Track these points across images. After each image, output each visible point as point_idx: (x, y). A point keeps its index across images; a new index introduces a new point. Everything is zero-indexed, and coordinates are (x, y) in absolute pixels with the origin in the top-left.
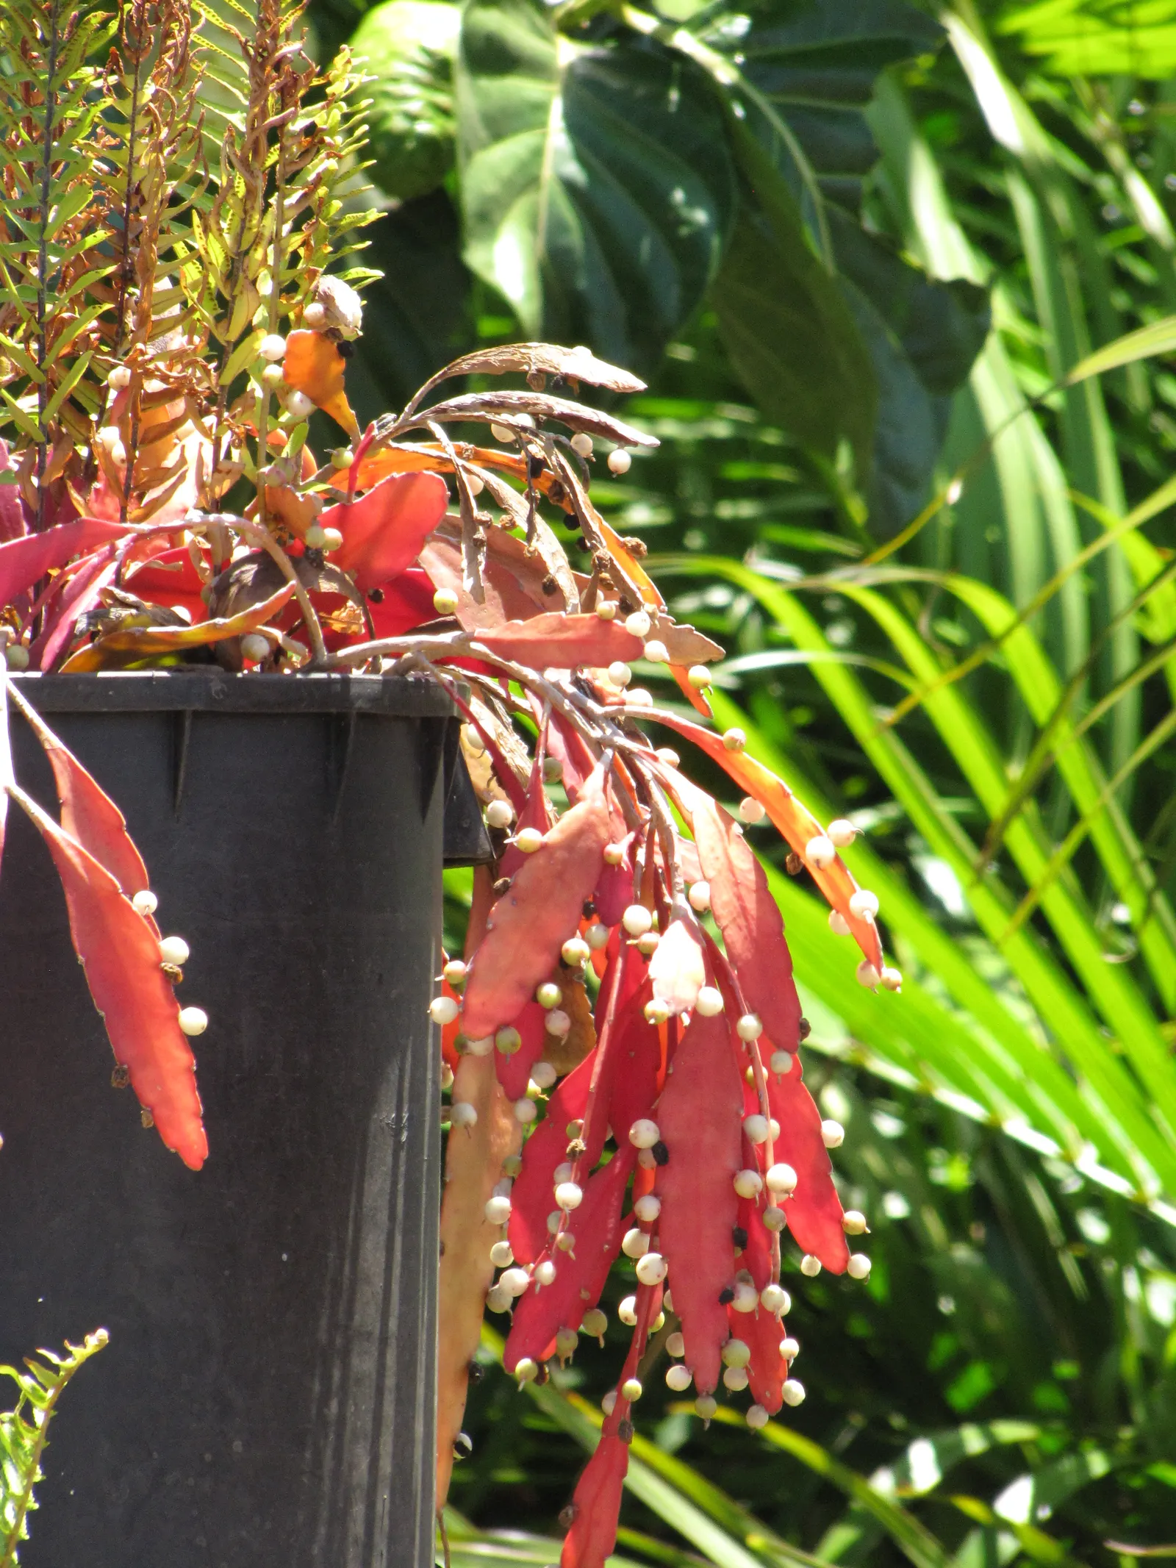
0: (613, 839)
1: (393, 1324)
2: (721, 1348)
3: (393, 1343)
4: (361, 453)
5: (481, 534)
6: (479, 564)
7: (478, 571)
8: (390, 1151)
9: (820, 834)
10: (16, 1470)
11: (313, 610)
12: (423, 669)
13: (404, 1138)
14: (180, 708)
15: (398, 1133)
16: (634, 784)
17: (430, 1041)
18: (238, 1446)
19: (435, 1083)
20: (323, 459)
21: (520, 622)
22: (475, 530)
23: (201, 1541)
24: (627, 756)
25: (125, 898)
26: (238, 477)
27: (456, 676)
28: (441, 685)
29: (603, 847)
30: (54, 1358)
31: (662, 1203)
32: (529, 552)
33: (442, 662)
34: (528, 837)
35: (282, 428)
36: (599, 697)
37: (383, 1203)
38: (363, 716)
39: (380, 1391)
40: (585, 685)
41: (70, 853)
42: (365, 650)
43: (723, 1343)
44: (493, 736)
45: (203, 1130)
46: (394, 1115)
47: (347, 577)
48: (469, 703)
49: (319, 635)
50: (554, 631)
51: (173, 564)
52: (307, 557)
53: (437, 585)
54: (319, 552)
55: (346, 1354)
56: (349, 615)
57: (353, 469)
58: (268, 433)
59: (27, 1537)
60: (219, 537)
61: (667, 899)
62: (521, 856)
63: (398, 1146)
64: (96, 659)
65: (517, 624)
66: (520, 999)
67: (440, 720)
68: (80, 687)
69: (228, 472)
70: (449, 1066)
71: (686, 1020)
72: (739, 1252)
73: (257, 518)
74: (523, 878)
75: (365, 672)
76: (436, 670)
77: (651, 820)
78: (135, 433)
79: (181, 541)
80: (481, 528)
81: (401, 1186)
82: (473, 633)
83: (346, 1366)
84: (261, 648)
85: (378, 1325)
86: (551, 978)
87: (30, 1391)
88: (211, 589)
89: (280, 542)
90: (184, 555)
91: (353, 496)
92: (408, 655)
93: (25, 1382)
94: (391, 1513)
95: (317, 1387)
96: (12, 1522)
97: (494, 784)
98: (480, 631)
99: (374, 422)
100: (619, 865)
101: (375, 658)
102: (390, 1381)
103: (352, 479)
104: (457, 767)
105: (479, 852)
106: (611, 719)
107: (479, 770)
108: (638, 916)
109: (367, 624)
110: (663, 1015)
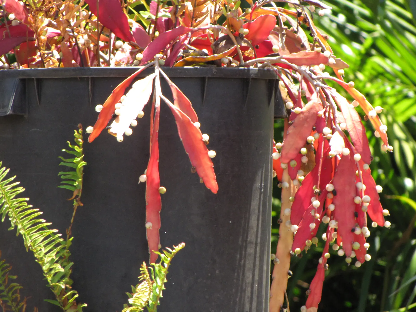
0: (319, 110)
1: (259, 240)
2: (352, 244)
3: (259, 244)
4: (253, 10)
5: (284, 32)
6: (284, 40)
7: (283, 42)
8: (259, 194)
9: (373, 110)
10: (160, 279)
11: (240, 51)
12: (269, 66)
13: (262, 190)
14: (205, 76)
15: (261, 189)
16: (325, 96)
17: (270, 165)
18: (217, 272)
19: (271, 176)
20: (244, 11)
21: (295, 53)
22: (283, 31)
23: (207, 297)
24: (323, 89)
25: (192, 122)
26: (221, 15)
27: (278, 69)
28: (274, 70)
29: (317, 112)
30: (170, 250)
31: (335, 206)
32: (297, 36)
33: (275, 65)
34: (298, 110)
35: (233, 2)
36: (315, 74)
37: (257, 208)
38: (253, 79)
39: (255, 258)
40: (312, 71)
41: (177, 112)
42: (254, 61)
43: (352, 243)
44: (287, 84)
45: (216, 183)
46: (260, 185)
47: (249, 41)
48: (281, 75)
49: (241, 57)
50: (304, 56)
51: (204, 38)
52: (239, 36)
53: (273, 44)
54: (242, 35)
55: (246, 248)
56: (250, 52)
57: (251, 13)
58: (230, 3)
59: (162, 297)
60: (216, 31)
61: (334, 127)
62: (296, 115)
63: (261, 193)
64: (183, 63)
65: (294, 54)
66: (296, 152)
67: (274, 80)
68: (178, 70)
69: (218, 14)
70: (275, 171)
71: (339, 158)
72: (355, 219)
73: (226, 26)
74: (296, 120)
75: (254, 67)
76: (273, 66)
77: (330, 105)
78: (195, 3)
79: (206, 32)
80: (284, 30)
81: (261, 203)
82: (282, 56)
83: (246, 251)
84: (226, 61)
85: (255, 240)
86: (304, 147)
87: (164, 258)
88: (213, 45)
89: (232, 32)
90: (206, 36)
91: (251, 21)
92: (265, 63)
93: (162, 256)
94: (258, 290)
95: (238, 256)
96: (158, 293)
97: (288, 97)
98: (284, 56)
99: (257, 2)
100: (322, 117)
101: (257, 63)
102: (258, 255)
103: (251, 17)
104: (278, 93)
105: (283, 115)
106: (319, 79)
107: (284, 93)
108: (327, 130)
109: (255, 54)
110: (334, 155)
